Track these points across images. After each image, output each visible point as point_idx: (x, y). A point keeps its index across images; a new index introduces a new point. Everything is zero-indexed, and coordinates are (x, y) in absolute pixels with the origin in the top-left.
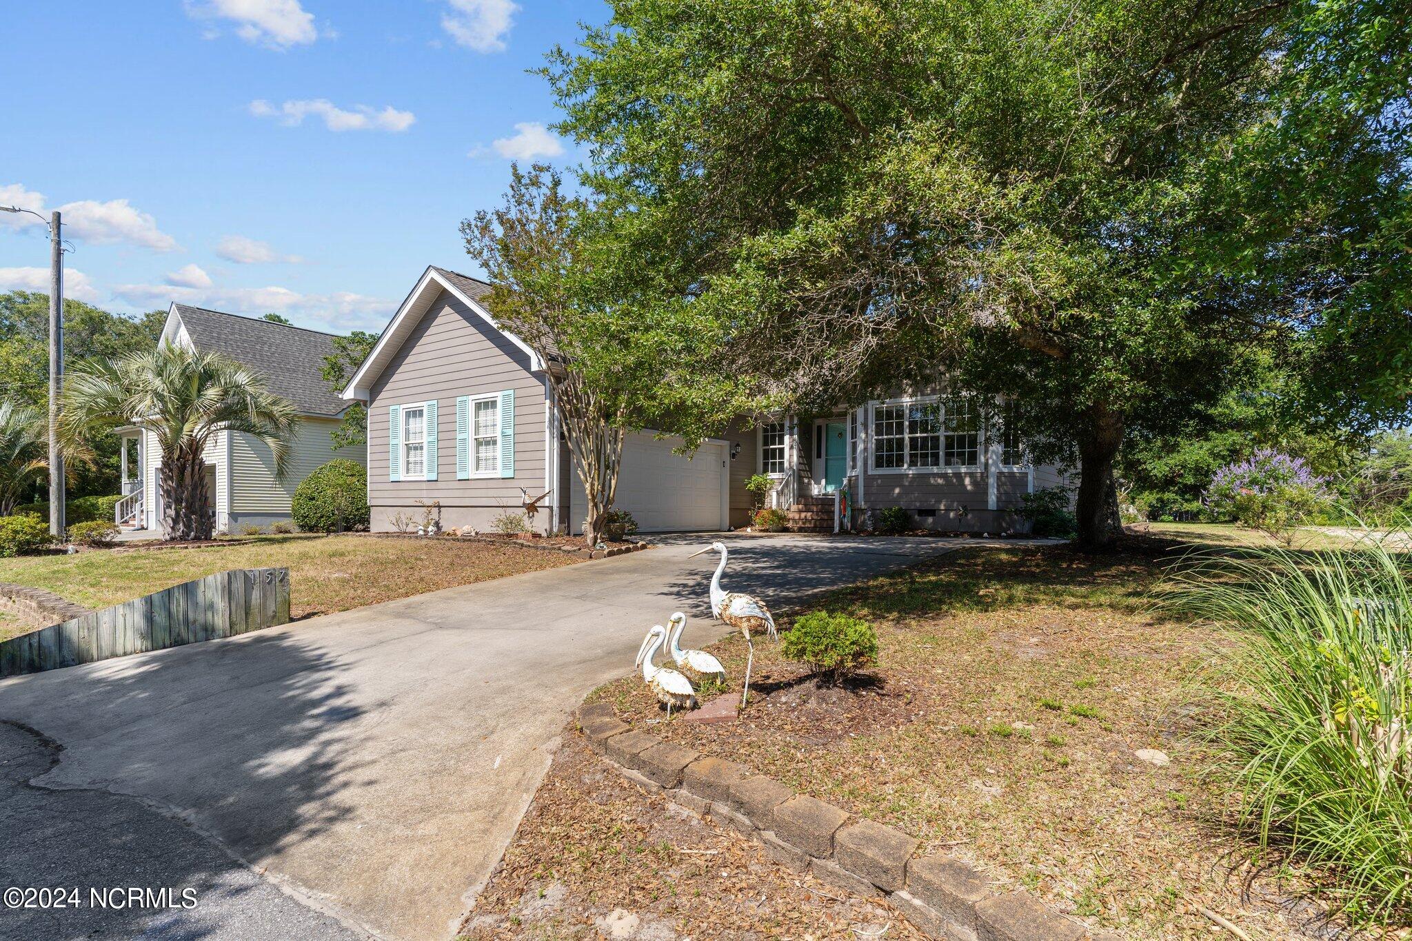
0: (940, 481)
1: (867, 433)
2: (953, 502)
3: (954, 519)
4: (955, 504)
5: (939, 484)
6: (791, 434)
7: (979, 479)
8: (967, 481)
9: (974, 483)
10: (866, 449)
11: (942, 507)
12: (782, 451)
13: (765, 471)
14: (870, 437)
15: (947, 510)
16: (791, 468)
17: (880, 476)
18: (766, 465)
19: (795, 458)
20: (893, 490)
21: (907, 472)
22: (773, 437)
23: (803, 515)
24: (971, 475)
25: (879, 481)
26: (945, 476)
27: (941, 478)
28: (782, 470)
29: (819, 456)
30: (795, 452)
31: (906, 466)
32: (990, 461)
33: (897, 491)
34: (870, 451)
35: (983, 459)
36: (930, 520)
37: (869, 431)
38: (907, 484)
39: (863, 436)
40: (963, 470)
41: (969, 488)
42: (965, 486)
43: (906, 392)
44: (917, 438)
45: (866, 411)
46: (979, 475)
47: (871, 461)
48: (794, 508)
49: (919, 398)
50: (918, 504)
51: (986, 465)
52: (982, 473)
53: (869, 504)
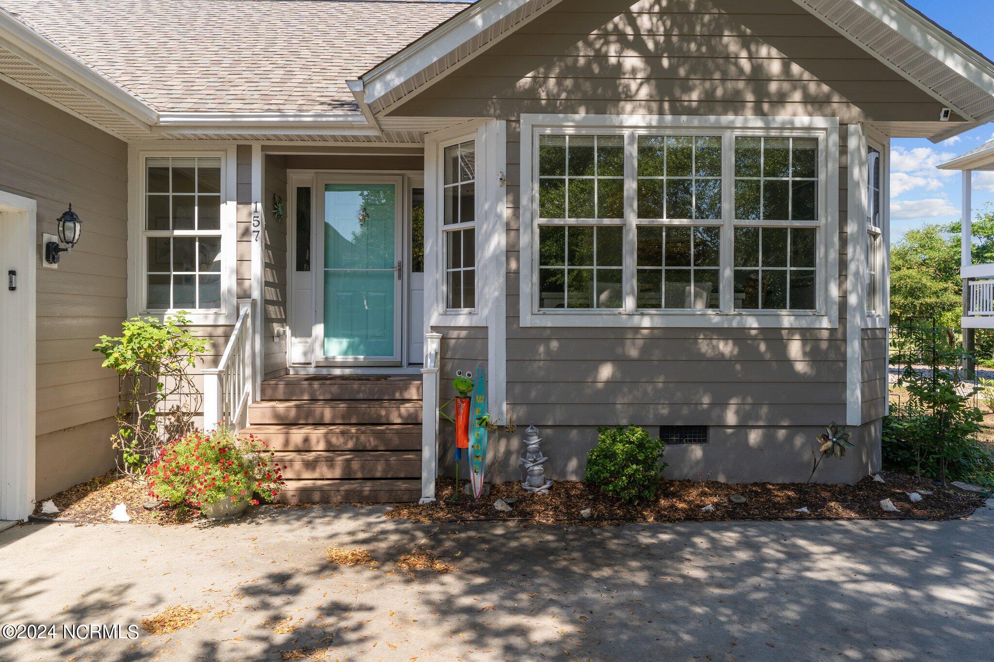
0: (726, 348)
1: (516, 206)
2: (756, 405)
3: (760, 448)
4: (764, 410)
5: (720, 359)
6: (243, 199)
7: (824, 345)
8: (795, 349)
9: (813, 355)
10: (512, 251)
11: (731, 418)
12: (212, 245)
13: (156, 302)
14: (525, 216)
15: (743, 427)
16: (244, 295)
17: (557, 332)
18: (157, 283)
19: (256, 269)
20: (596, 370)
21: (636, 321)
22: (185, 204)
23: (297, 435)
24: (808, 335)
25: (554, 345)
26: (738, 335)
27: (726, 339)
28: (212, 299)
29: (303, 264)
30: (256, 250)
31: (629, 303)
32: (853, 299)
33: (606, 372)
34: (525, 256)
35: (834, 292)
36: (697, 451)
37: (524, 200)
38: (634, 353)
39: (505, 210)
40: (787, 319)
41: (800, 367)
42: (788, 363)
43: (630, 98)
44: (660, 228)
45: (513, 142)
46: (825, 334)
47: (529, 286)
48: (261, 411)
49: (669, 118)
50: (665, 411)
51: (843, 305)
52: (832, 331)
53: (522, 411)
